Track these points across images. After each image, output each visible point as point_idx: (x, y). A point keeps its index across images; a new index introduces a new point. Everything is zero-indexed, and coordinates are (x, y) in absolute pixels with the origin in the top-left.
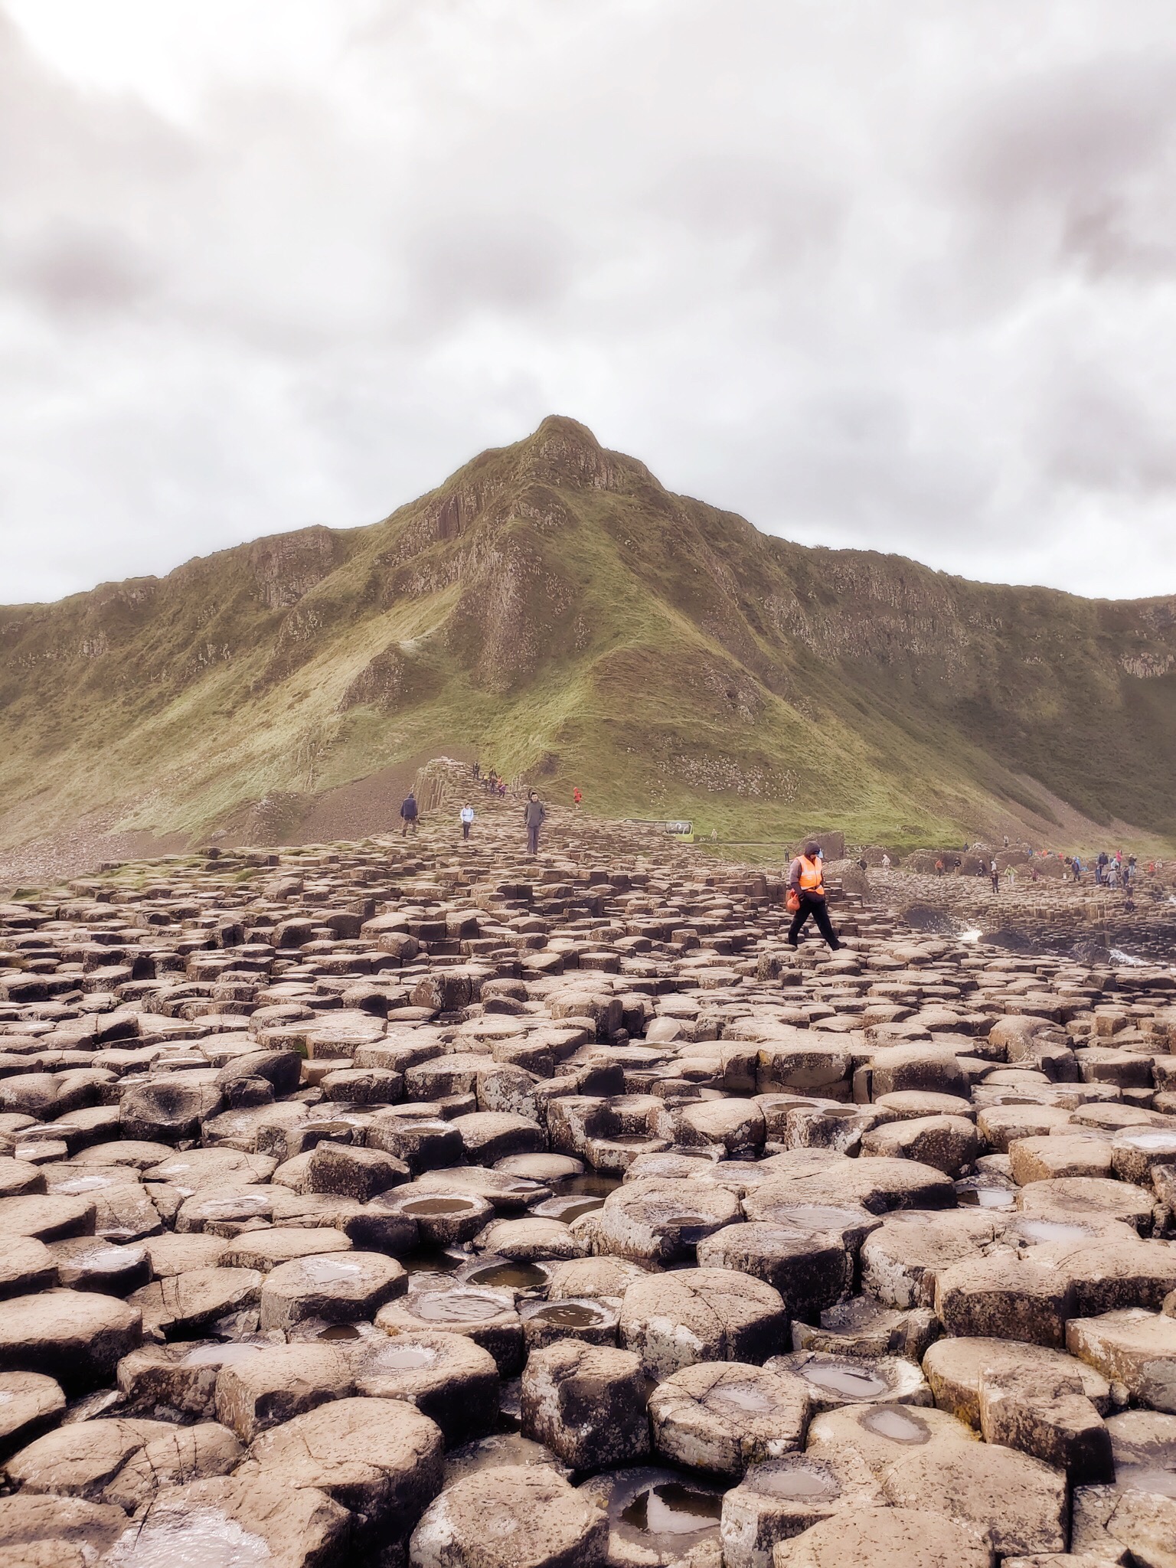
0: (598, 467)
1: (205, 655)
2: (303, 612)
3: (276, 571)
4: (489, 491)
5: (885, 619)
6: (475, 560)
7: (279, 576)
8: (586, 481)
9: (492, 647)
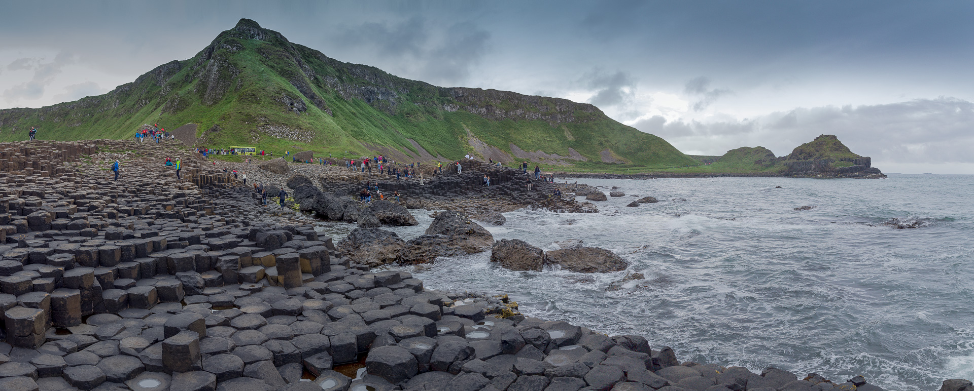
0: (258, 33)
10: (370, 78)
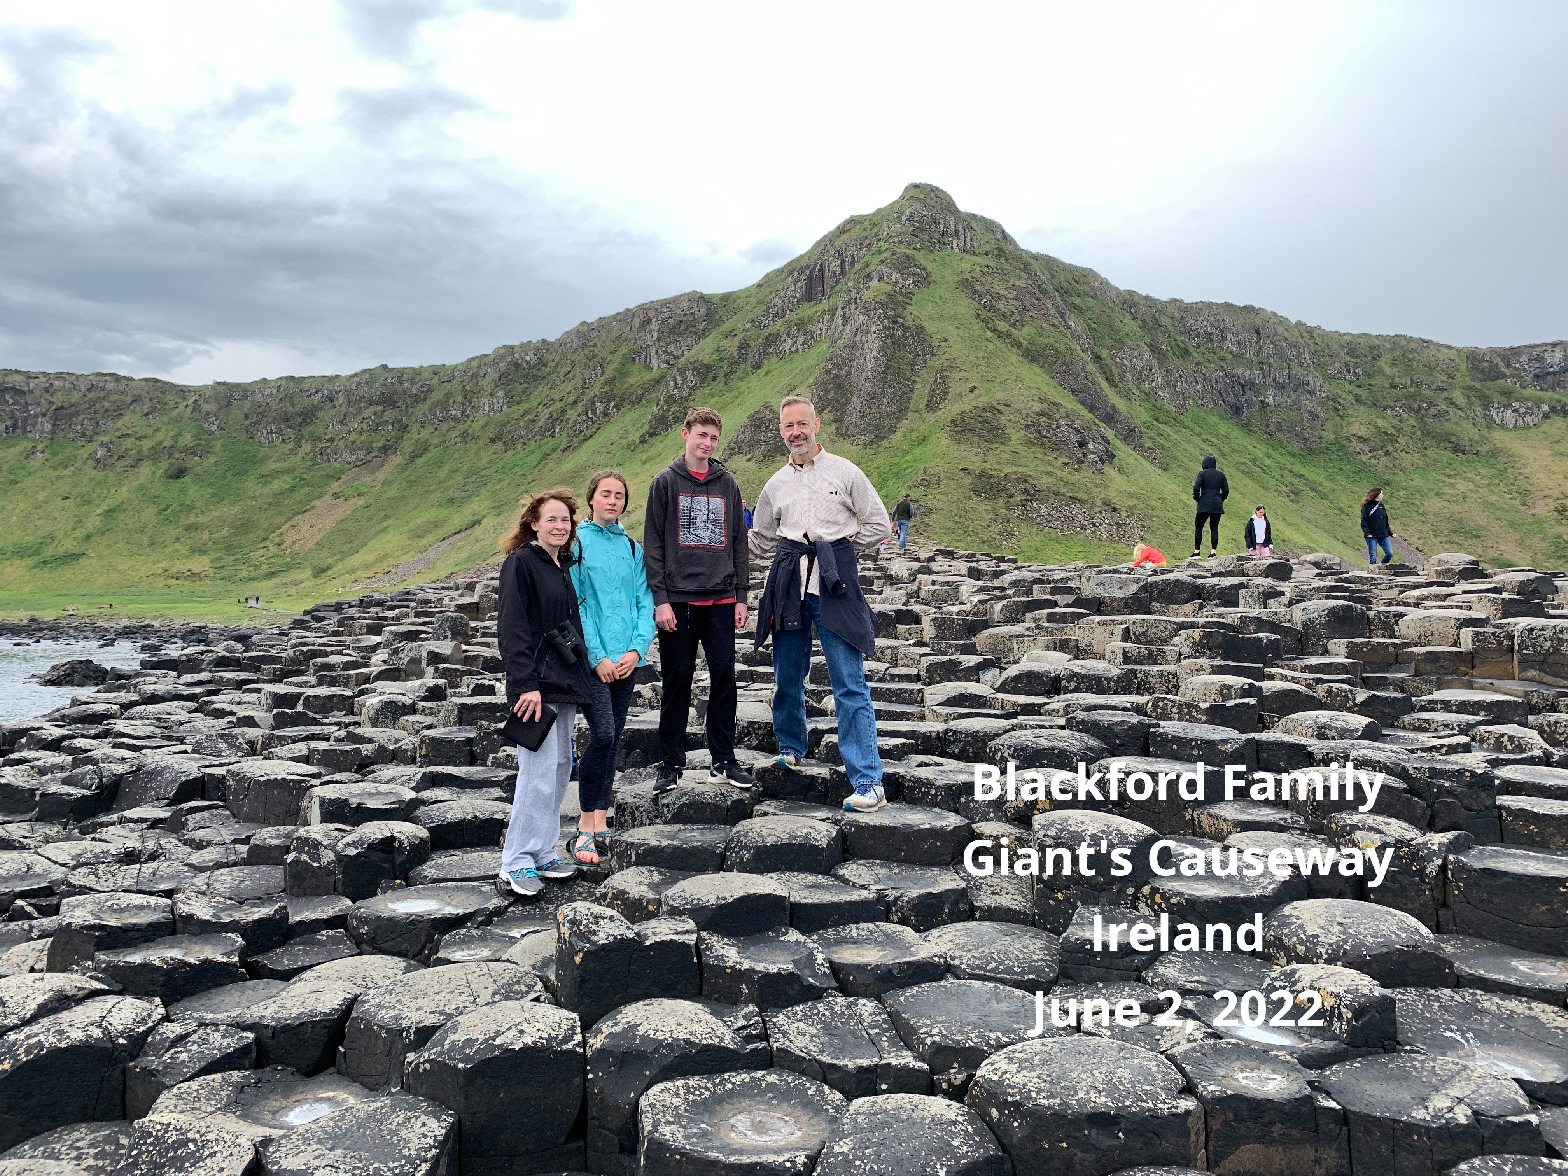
0: (957, 231)
1: (594, 411)
2: (682, 372)
3: (655, 335)
4: (853, 257)
5: (1238, 371)
6: (840, 322)
7: (658, 340)
8: (944, 244)
9: (856, 403)
10: (1239, 343)
